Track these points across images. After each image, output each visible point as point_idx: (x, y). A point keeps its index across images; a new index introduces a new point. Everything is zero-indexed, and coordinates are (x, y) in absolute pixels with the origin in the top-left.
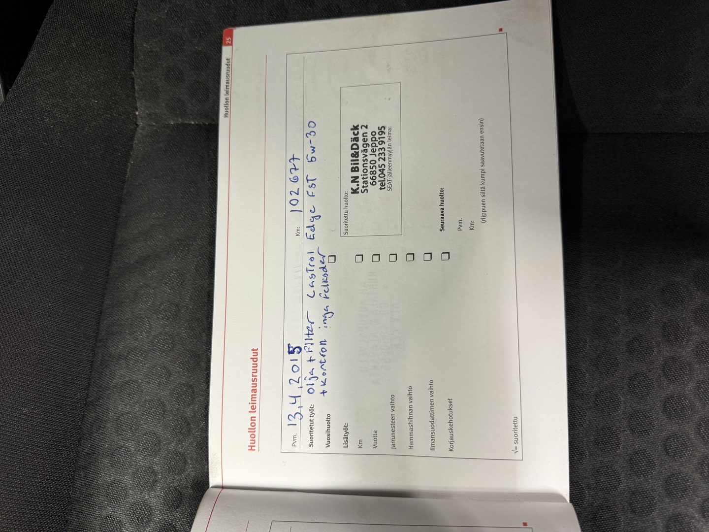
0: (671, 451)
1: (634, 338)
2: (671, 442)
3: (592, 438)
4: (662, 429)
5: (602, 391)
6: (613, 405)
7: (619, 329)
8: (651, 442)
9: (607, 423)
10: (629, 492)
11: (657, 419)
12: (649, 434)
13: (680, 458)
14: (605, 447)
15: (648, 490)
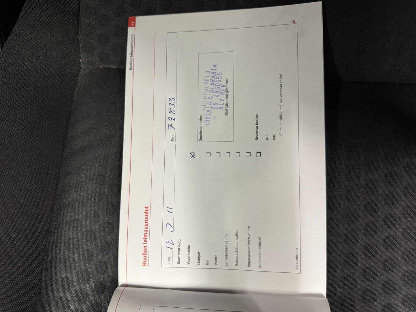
0: (387, 268)
1: (368, 203)
2: (387, 263)
3: (342, 259)
4: (382, 255)
5: (349, 233)
6: (355, 241)
7: (360, 197)
8: (376, 262)
9: (351, 251)
10: (362, 290)
11: (380, 249)
12: (375, 258)
13: (392, 272)
14: (349, 264)
15: (373, 290)
